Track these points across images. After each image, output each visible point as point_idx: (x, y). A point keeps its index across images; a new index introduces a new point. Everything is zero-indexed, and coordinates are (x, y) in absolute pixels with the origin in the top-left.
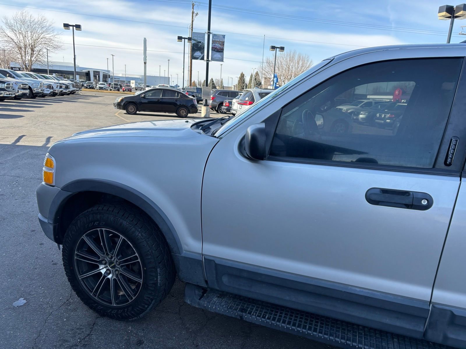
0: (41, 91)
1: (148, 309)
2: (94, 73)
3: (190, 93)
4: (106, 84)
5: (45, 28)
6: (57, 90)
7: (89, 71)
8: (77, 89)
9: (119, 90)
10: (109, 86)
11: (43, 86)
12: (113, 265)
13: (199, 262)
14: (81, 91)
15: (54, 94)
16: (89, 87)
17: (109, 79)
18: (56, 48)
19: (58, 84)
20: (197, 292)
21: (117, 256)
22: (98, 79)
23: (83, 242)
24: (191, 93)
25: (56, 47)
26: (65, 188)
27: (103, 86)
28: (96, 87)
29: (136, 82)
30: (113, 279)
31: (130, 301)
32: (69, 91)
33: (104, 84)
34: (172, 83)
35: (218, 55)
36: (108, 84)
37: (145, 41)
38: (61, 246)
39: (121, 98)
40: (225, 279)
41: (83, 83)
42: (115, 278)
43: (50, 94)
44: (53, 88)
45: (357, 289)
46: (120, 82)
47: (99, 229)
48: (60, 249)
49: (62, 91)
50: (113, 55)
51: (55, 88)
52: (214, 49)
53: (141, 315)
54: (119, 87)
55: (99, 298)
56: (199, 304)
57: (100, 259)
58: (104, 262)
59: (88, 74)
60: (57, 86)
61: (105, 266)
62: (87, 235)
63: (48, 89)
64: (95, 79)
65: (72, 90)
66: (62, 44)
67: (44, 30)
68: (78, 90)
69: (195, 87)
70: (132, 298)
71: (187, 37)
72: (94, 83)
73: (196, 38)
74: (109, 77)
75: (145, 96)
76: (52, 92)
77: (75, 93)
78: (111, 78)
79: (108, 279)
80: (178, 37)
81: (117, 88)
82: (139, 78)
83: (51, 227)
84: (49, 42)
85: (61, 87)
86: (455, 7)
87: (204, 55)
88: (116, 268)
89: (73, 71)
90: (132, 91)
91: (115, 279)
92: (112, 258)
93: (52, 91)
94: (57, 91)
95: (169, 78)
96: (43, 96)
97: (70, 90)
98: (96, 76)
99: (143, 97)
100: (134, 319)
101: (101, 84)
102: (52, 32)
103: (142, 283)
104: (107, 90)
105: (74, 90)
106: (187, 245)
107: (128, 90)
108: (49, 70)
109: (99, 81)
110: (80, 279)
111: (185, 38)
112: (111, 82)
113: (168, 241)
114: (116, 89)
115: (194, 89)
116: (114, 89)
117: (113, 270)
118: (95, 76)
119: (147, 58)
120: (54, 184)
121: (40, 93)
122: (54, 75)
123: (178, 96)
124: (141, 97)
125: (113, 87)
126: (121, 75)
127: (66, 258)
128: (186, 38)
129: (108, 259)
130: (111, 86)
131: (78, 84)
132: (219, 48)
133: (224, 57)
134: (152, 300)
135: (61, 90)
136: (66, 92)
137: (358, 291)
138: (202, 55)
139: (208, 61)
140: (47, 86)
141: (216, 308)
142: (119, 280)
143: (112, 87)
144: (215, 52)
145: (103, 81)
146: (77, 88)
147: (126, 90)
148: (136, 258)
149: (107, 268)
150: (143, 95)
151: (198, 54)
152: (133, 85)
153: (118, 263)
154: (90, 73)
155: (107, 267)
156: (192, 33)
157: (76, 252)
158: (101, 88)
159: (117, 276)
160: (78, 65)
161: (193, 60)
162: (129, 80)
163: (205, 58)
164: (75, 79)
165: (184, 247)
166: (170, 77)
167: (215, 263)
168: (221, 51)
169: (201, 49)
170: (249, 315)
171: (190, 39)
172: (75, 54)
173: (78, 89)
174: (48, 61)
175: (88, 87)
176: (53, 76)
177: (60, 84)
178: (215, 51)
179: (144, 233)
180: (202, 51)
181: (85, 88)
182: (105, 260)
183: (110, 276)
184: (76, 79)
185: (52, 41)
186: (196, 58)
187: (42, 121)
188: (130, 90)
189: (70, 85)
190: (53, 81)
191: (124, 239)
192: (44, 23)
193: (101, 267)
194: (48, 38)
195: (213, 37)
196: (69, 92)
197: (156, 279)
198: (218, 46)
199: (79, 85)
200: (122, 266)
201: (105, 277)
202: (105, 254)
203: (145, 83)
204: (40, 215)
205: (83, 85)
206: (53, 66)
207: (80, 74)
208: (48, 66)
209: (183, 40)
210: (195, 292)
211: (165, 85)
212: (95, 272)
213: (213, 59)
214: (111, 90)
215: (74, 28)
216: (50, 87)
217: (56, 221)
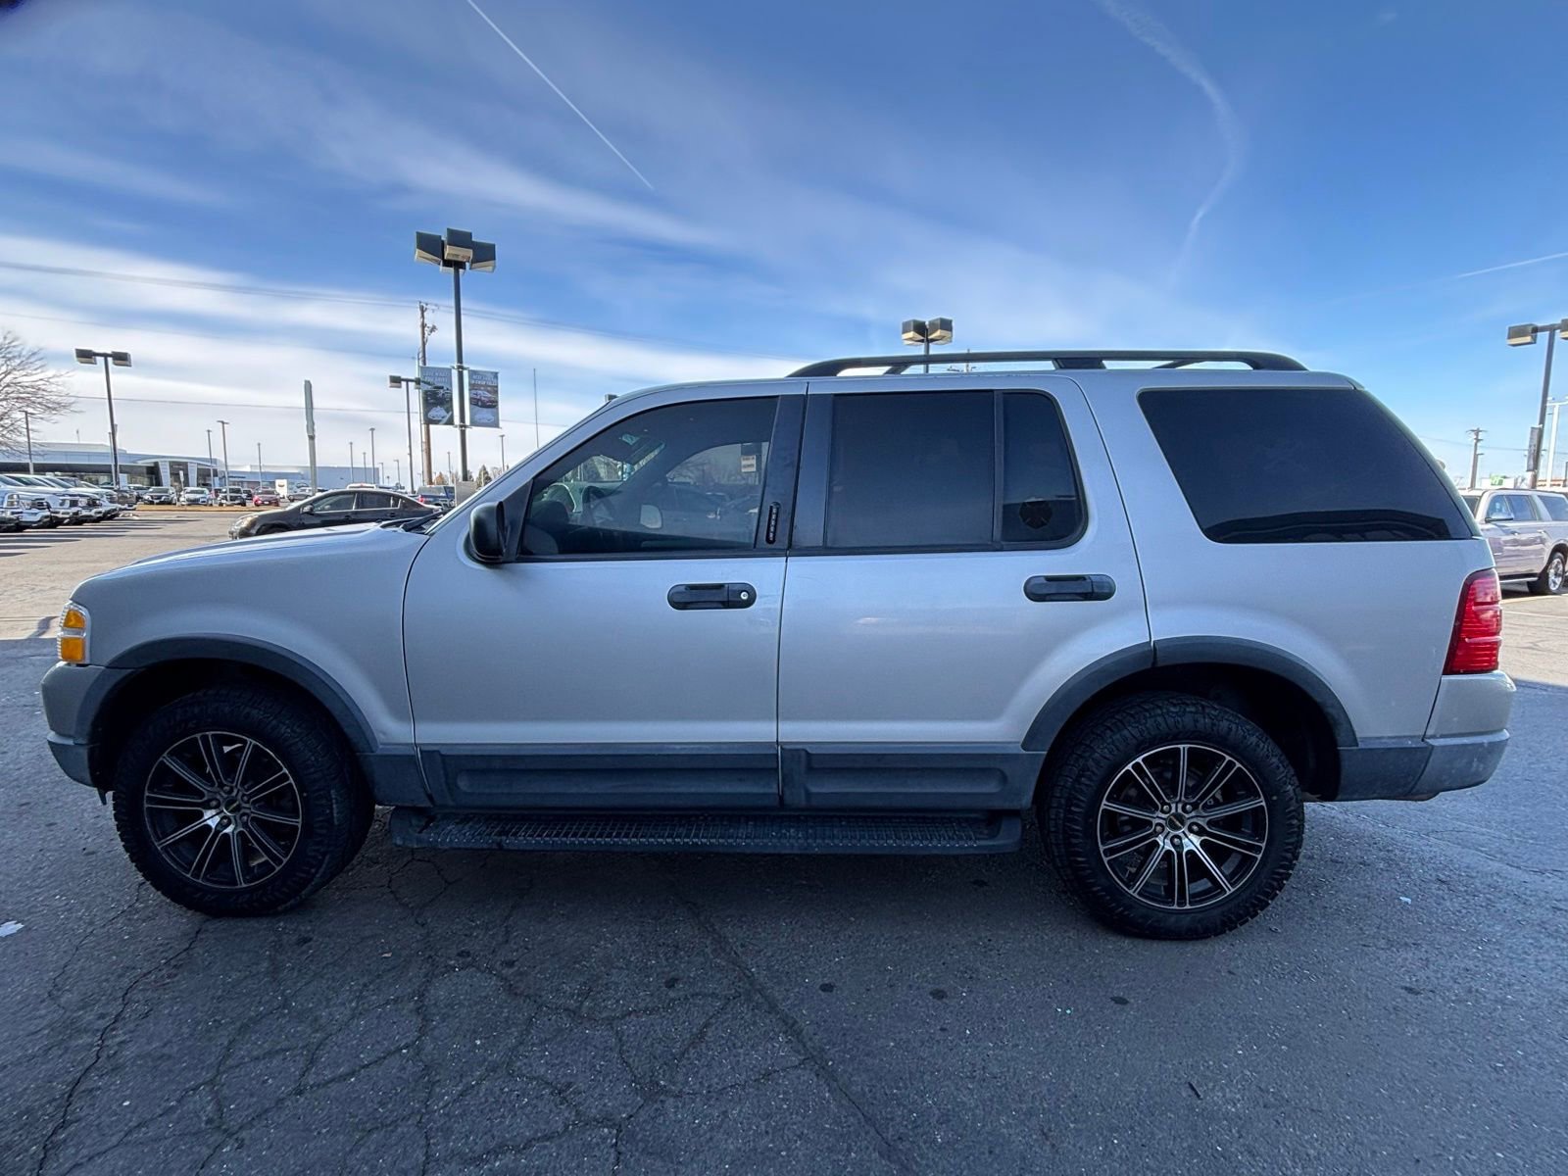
0: (12, 516)
1: (318, 876)
2: (171, 467)
3: (428, 499)
4: (207, 491)
5: (18, 361)
6: (62, 511)
7: (156, 464)
8: (123, 507)
9: (243, 504)
10: (217, 496)
11: (18, 502)
12: (235, 805)
13: (410, 759)
14: (134, 510)
15: (53, 522)
16: (158, 501)
17: (217, 479)
18: (54, 409)
19: (64, 495)
20: (414, 822)
21: (243, 784)
22: (182, 479)
23: (164, 770)
24: (431, 499)
25: (55, 407)
26: (115, 665)
27: (198, 496)
28: (179, 500)
29: (289, 483)
30: (236, 832)
31: (278, 869)
32: (100, 512)
33: (202, 492)
34: (386, 480)
35: (485, 414)
36: (213, 492)
37: (308, 386)
38: (109, 795)
39: (250, 519)
40: (463, 784)
41: (141, 492)
42: (242, 829)
43: (39, 521)
44: (49, 507)
45: (678, 747)
46: (245, 485)
47: (198, 736)
48: (104, 802)
49: (76, 513)
50: (223, 423)
51: (55, 506)
52: (474, 402)
53: (303, 892)
54: (244, 496)
55: (208, 880)
56: (419, 841)
57: (205, 799)
58: (214, 803)
59: (153, 473)
60: (64, 500)
61: (218, 811)
62: (171, 754)
63: (36, 511)
64: (175, 481)
65: (108, 509)
66: (73, 399)
67: (13, 364)
68: (126, 509)
69: (442, 486)
70: (282, 862)
71: (413, 378)
72: (172, 490)
73: (430, 380)
74: (216, 475)
75: (311, 509)
76: (47, 517)
77: (117, 515)
78: (220, 476)
79: (226, 835)
80: (391, 377)
81: (240, 499)
82: (299, 474)
83: (84, 753)
84: (34, 394)
85: (74, 504)
86: (927, 323)
87: (452, 416)
88: (243, 811)
89: (110, 466)
90: (281, 504)
91: (241, 834)
92: (231, 791)
93: (48, 513)
94: (63, 514)
95: (376, 470)
96: (20, 527)
97: (102, 510)
98: (178, 474)
99: (307, 513)
100: (288, 904)
101: (192, 492)
102: (39, 371)
103: (300, 826)
104: (211, 505)
105: (115, 510)
106: (384, 734)
107: (270, 504)
108: (34, 464)
109: (187, 484)
110: (159, 848)
111: (407, 381)
112: (221, 485)
113: (346, 730)
114: (237, 502)
115: (439, 490)
116: (229, 503)
117: (235, 817)
118: (175, 475)
119: (315, 427)
120: (87, 662)
121: (10, 520)
122: (49, 475)
123: (396, 505)
124: (304, 513)
125: (228, 498)
126: (247, 469)
127: (124, 810)
128: (412, 381)
129: (223, 794)
130: (221, 495)
131: (125, 494)
132: (486, 399)
133: (500, 418)
134: (324, 854)
135: (75, 509)
136: (91, 516)
137: (678, 750)
138: (448, 416)
139: (463, 427)
140: (29, 502)
141: (451, 840)
142: (251, 832)
143: (225, 498)
144: (477, 408)
145: (198, 485)
146: (123, 504)
147: (263, 504)
148: (284, 777)
149: (223, 815)
150: (307, 509)
151: (438, 414)
152: (282, 489)
153: (245, 798)
154: (161, 467)
155: (222, 811)
156: (424, 369)
157: (147, 794)
158: (194, 502)
159: (245, 825)
160: (124, 448)
161: (431, 426)
162: (271, 478)
163: (457, 420)
164: (114, 482)
165: (380, 738)
166: (378, 469)
167: (442, 756)
168: (492, 405)
169: (445, 402)
170: (513, 838)
171: (418, 382)
172: (115, 422)
173: (126, 506)
174: (29, 443)
175: (156, 501)
176: (48, 477)
177: (70, 495)
178: (477, 405)
179: (299, 727)
180: (448, 405)
181: (145, 504)
182: (217, 800)
183: (229, 830)
184: (118, 483)
185: (40, 392)
186: (436, 422)
187: (22, 585)
188: (276, 503)
189: (102, 497)
190: (49, 489)
191: (255, 746)
192: (14, 346)
193: (208, 814)
194: (27, 384)
195: (470, 377)
196: (99, 515)
197: (328, 811)
198: (484, 395)
199: (128, 495)
200: (254, 802)
201: (217, 832)
202: (217, 784)
203: (315, 483)
204: (52, 736)
205: (139, 498)
206: (44, 455)
207: (131, 471)
208: (30, 455)
209: (404, 384)
210: (410, 822)
211: (365, 485)
212: (195, 826)
213: (474, 423)
214: (221, 505)
215: (110, 359)
216: (39, 504)
217: (93, 737)
